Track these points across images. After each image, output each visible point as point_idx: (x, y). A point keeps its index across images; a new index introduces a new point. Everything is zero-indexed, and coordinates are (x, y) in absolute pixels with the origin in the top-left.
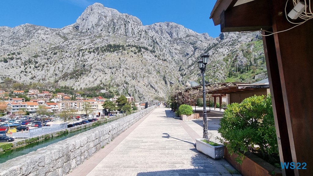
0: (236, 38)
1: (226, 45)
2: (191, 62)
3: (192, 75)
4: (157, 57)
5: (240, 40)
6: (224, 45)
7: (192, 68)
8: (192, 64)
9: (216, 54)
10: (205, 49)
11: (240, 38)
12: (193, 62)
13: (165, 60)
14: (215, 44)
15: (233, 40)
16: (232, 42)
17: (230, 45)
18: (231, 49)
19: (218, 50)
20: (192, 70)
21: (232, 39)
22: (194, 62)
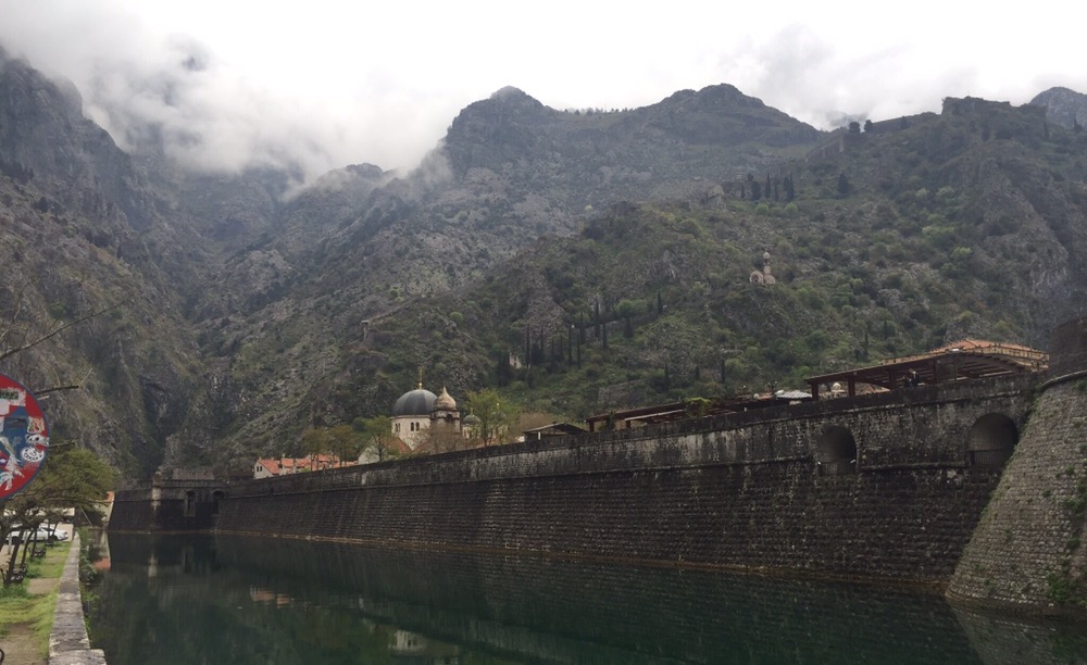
0: (504, 197)
1: (456, 219)
2: (263, 276)
3: (286, 354)
4: (49, 214)
5: (519, 209)
6: (450, 220)
7: (281, 311)
8: (275, 293)
9: (413, 257)
10: (348, 222)
11: (522, 199)
12: (277, 276)
13: (102, 241)
14: (400, 201)
15: (487, 201)
16: (484, 213)
17: (479, 226)
18: (482, 245)
19: (420, 236)
20: (281, 324)
21: (484, 196)
22: (281, 281)
